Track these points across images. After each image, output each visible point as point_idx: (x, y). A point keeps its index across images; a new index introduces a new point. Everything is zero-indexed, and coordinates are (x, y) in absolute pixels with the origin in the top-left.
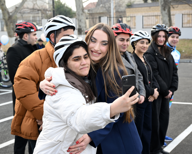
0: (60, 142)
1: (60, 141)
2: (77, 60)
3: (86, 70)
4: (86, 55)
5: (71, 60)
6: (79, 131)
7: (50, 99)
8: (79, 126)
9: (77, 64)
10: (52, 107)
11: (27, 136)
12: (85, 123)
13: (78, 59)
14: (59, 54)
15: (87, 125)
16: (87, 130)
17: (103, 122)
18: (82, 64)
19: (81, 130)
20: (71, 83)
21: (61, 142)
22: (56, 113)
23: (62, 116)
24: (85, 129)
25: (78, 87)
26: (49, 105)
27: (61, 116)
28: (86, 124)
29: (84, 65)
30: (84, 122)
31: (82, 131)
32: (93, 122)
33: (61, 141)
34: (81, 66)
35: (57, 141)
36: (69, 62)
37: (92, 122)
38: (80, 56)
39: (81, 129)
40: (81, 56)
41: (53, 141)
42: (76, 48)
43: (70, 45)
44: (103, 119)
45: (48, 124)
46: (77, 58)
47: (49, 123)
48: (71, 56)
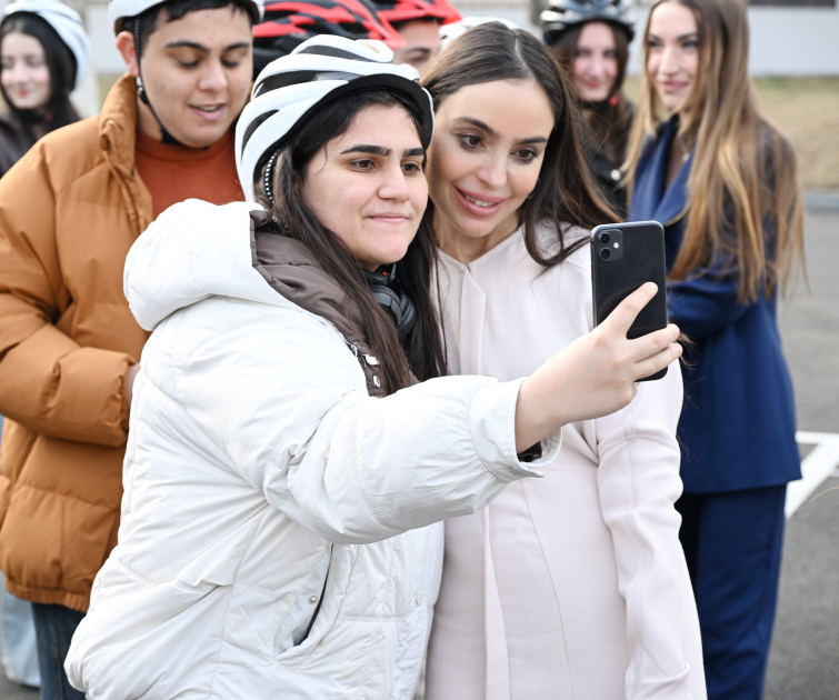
0: (211, 588)
1: (210, 584)
2: (364, 164)
3: (395, 231)
4: (413, 152)
5: (331, 157)
6: (342, 532)
7: (170, 355)
8: (341, 501)
9: (361, 185)
10: (175, 399)
11: (36, 586)
12: (378, 487)
13: (370, 159)
14: (275, 111)
15: (390, 496)
16: (384, 523)
17: (477, 478)
18: (385, 193)
19: (349, 524)
20: (280, 284)
21: (217, 594)
22: (198, 431)
23: (234, 450)
24: (373, 519)
25: (322, 303)
26: (161, 389)
27: (225, 451)
28: (383, 491)
29: (392, 200)
30: (373, 482)
31: (356, 527)
32: (429, 480)
33: (218, 586)
34: (376, 199)
35: (195, 584)
36: (319, 168)
37: (426, 478)
38: (389, 147)
39: (350, 520)
40: (388, 152)
41: (172, 584)
42: (373, 102)
43: (351, 83)
44: (479, 463)
45: (147, 500)
46: (364, 156)
47: (151, 493)
48: (338, 134)
